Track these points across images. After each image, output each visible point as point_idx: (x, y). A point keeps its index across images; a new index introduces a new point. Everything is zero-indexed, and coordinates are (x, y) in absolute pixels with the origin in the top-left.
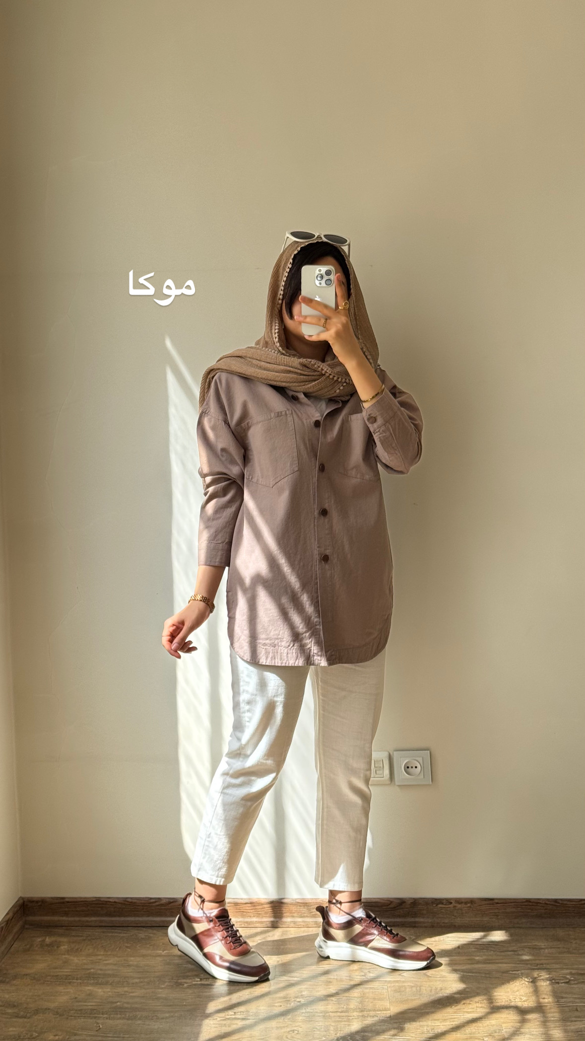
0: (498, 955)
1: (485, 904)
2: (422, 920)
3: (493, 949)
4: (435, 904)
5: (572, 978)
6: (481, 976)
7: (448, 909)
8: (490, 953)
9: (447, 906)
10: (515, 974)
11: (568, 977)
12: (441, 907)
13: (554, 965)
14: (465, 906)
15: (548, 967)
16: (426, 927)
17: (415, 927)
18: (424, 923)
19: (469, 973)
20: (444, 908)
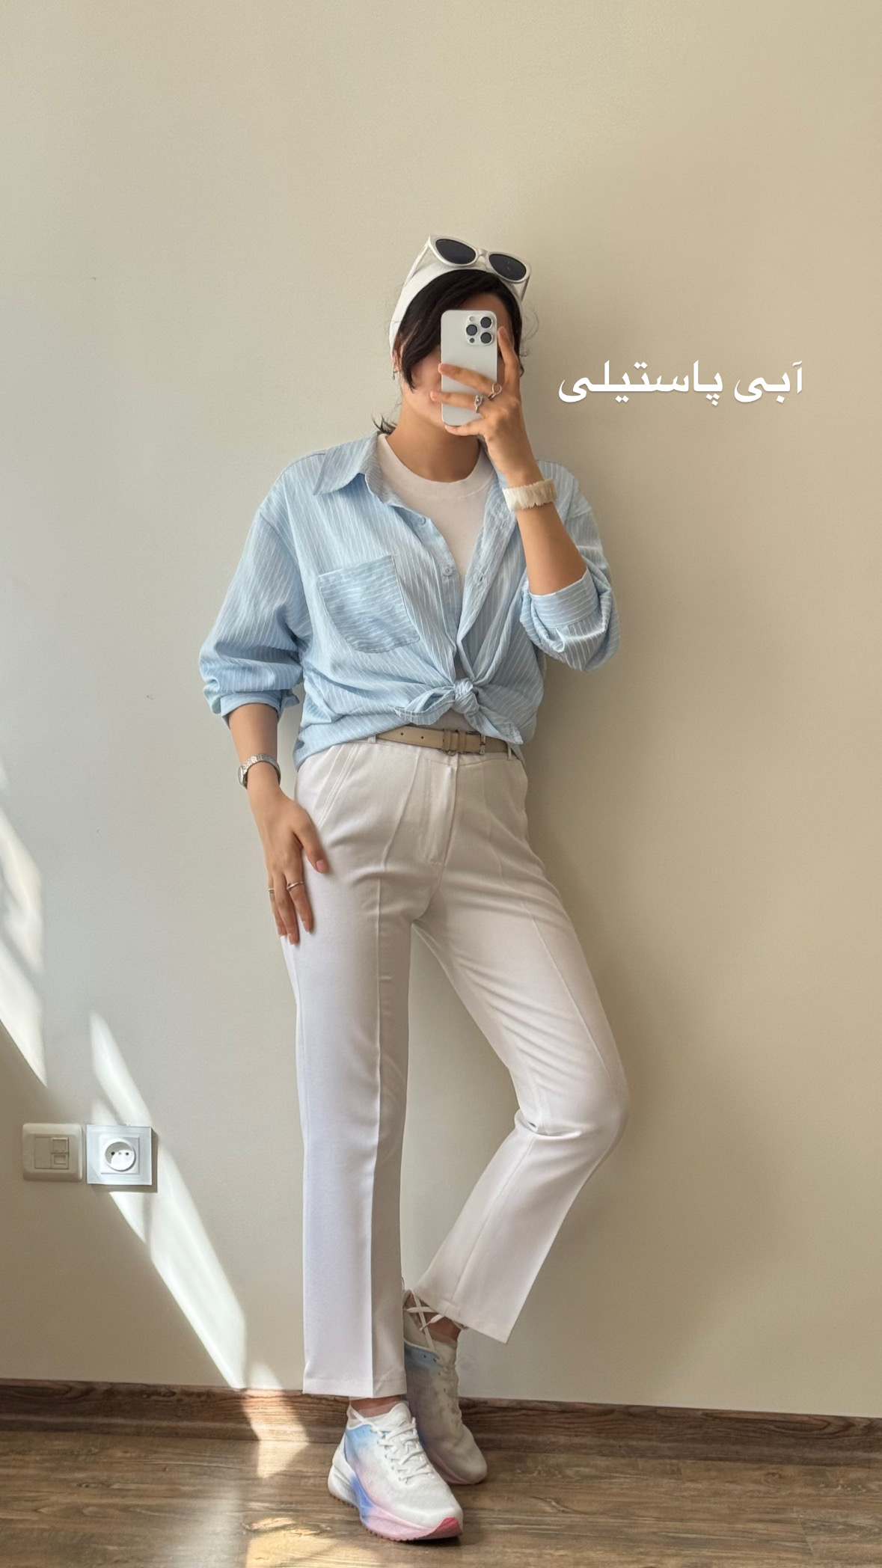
2: (120, 1421)
3: (220, 1474)
4: (145, 1394)
5: (329, 1529)
7: (169, 1404)
9: (166, 1399)
11: (323, 1525)
12: (155, 1401)
13: (308, 1505)
14: (198, 1400)
15: (299, 1507)
16: (127, 1434)
17: (108, 1433)
18: (125, 1426)
19: (155, 1511)
20: (162, 1401)
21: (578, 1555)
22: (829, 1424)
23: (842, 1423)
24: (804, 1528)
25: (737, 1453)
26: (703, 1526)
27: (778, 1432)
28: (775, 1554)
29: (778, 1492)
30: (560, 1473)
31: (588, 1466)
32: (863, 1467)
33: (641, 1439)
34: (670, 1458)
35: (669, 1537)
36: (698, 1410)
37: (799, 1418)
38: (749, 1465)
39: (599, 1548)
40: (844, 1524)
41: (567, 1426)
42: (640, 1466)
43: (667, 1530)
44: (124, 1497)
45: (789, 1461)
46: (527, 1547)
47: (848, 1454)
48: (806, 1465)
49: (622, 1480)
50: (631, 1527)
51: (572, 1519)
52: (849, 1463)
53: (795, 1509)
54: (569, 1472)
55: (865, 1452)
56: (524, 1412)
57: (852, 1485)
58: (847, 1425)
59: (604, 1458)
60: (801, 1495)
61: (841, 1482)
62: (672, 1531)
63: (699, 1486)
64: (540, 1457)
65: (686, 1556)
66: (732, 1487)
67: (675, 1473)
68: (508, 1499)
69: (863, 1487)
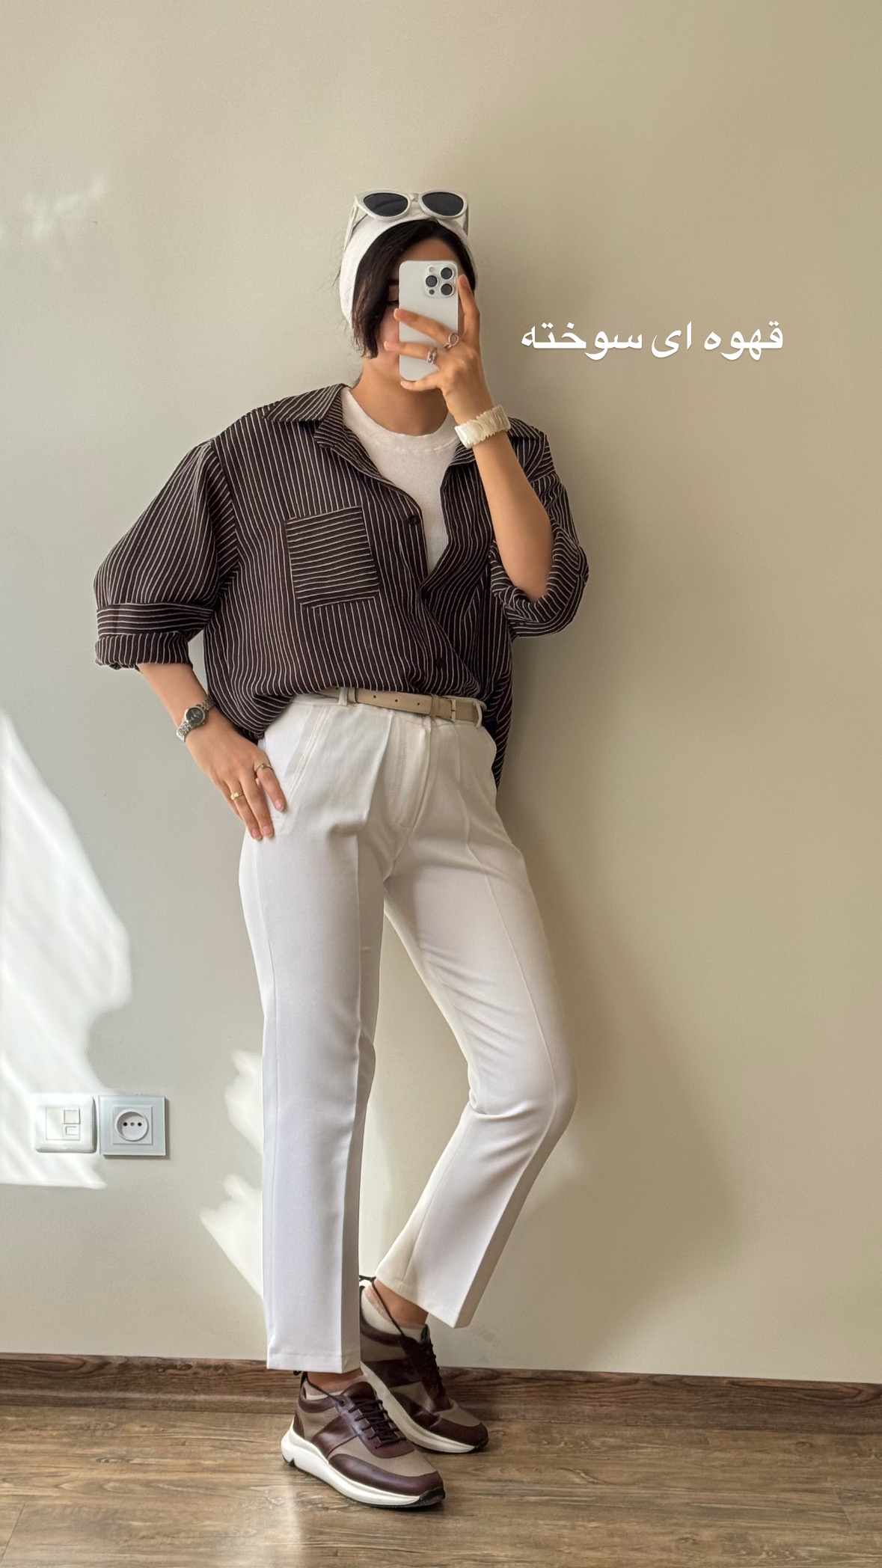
0: (246, 1460)
1: (249, 1371)
2: (137, 1395)
3: (241, 1448)
4: (162, 1368)
6: (198, 1493)
7: (185, 1377)
8: (233, 1456)
9: (181, 1372)
10: (258, 1491)
12: (172, 1374)
14: (214, 1372)
16: (143, 1409)
17: (124, 1408)
18: (140, 1400)
19: (178, 1486)
20: (177, 1375)
26: (735, 1496)
35: (701, 1507)
39: (632, 1520)
43: (698, 1501)
44: (145, 1472)
50: (663, 1498)
51: (603, 1491)
62: (703, 1501)
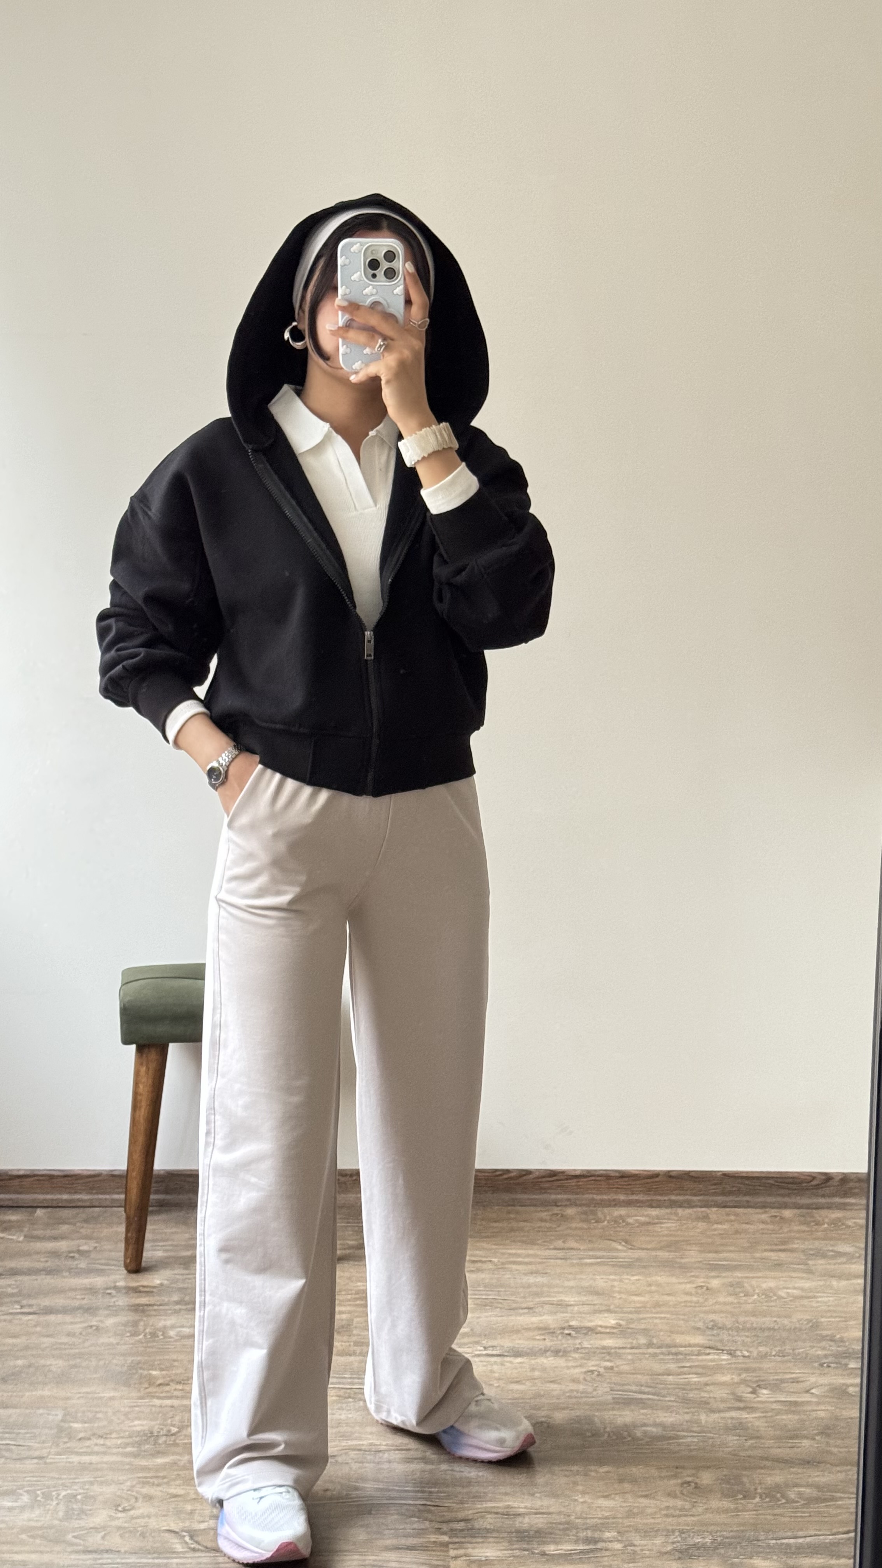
21: (649, 1279)
22: (814, 1178)
23: (823, 1177)
24: (805, 1255)
25: (748, 1202)
27: (778, 1185)
28: (786, 1274)
29: (781, 1228)
30: (624, 1221)
31: (643, 1216)
32: (840, 1209)
33: (680, 1195)
34: (701, 1207)
36: (719, 1171)
37: (791, 1175)
38: (758, 1210)
40: (832, 1251)
41: (625, 1187)
42: (680, 1215)
45: (786, 1206)
46: (611, 1274)
47: (828, 1200)
48: (798, 1208)
49: (669, 1225)
52: (829, 1207)
53: (796, 1241)
54: (630, 1220)
55: (842, 1198)
56: (593, 1178)
57: (835, 1223)
58: (827, 1178)
59: (653, 1209)
60: (799, 1232)
61: (827, 1220)
63: (724, 1227)
64: (606, 1210)
65: (725, 1277)
66: (748, 1226)
67: (705, 1218)
68: (589, 1241)
69: (843, 1224)
